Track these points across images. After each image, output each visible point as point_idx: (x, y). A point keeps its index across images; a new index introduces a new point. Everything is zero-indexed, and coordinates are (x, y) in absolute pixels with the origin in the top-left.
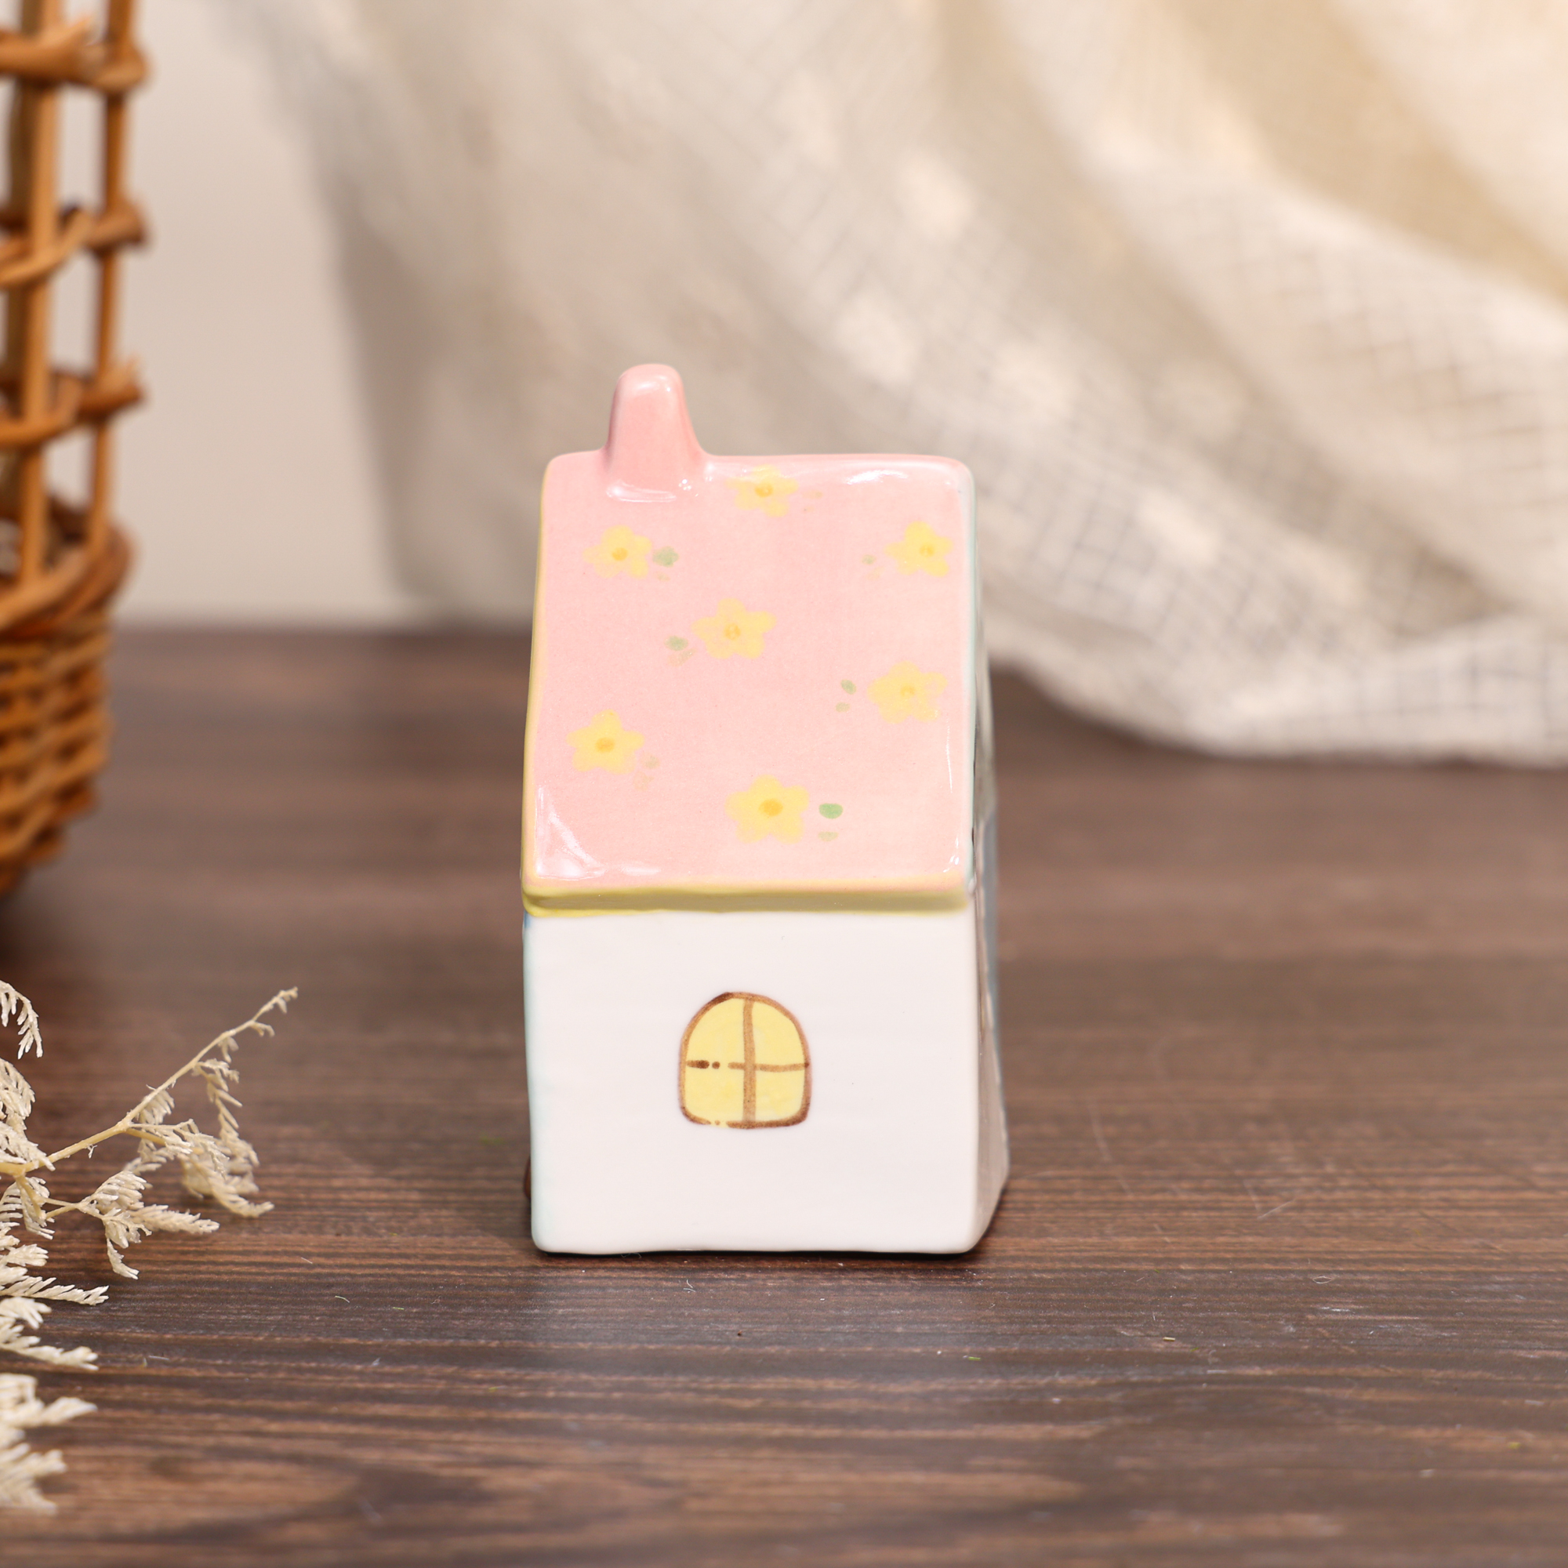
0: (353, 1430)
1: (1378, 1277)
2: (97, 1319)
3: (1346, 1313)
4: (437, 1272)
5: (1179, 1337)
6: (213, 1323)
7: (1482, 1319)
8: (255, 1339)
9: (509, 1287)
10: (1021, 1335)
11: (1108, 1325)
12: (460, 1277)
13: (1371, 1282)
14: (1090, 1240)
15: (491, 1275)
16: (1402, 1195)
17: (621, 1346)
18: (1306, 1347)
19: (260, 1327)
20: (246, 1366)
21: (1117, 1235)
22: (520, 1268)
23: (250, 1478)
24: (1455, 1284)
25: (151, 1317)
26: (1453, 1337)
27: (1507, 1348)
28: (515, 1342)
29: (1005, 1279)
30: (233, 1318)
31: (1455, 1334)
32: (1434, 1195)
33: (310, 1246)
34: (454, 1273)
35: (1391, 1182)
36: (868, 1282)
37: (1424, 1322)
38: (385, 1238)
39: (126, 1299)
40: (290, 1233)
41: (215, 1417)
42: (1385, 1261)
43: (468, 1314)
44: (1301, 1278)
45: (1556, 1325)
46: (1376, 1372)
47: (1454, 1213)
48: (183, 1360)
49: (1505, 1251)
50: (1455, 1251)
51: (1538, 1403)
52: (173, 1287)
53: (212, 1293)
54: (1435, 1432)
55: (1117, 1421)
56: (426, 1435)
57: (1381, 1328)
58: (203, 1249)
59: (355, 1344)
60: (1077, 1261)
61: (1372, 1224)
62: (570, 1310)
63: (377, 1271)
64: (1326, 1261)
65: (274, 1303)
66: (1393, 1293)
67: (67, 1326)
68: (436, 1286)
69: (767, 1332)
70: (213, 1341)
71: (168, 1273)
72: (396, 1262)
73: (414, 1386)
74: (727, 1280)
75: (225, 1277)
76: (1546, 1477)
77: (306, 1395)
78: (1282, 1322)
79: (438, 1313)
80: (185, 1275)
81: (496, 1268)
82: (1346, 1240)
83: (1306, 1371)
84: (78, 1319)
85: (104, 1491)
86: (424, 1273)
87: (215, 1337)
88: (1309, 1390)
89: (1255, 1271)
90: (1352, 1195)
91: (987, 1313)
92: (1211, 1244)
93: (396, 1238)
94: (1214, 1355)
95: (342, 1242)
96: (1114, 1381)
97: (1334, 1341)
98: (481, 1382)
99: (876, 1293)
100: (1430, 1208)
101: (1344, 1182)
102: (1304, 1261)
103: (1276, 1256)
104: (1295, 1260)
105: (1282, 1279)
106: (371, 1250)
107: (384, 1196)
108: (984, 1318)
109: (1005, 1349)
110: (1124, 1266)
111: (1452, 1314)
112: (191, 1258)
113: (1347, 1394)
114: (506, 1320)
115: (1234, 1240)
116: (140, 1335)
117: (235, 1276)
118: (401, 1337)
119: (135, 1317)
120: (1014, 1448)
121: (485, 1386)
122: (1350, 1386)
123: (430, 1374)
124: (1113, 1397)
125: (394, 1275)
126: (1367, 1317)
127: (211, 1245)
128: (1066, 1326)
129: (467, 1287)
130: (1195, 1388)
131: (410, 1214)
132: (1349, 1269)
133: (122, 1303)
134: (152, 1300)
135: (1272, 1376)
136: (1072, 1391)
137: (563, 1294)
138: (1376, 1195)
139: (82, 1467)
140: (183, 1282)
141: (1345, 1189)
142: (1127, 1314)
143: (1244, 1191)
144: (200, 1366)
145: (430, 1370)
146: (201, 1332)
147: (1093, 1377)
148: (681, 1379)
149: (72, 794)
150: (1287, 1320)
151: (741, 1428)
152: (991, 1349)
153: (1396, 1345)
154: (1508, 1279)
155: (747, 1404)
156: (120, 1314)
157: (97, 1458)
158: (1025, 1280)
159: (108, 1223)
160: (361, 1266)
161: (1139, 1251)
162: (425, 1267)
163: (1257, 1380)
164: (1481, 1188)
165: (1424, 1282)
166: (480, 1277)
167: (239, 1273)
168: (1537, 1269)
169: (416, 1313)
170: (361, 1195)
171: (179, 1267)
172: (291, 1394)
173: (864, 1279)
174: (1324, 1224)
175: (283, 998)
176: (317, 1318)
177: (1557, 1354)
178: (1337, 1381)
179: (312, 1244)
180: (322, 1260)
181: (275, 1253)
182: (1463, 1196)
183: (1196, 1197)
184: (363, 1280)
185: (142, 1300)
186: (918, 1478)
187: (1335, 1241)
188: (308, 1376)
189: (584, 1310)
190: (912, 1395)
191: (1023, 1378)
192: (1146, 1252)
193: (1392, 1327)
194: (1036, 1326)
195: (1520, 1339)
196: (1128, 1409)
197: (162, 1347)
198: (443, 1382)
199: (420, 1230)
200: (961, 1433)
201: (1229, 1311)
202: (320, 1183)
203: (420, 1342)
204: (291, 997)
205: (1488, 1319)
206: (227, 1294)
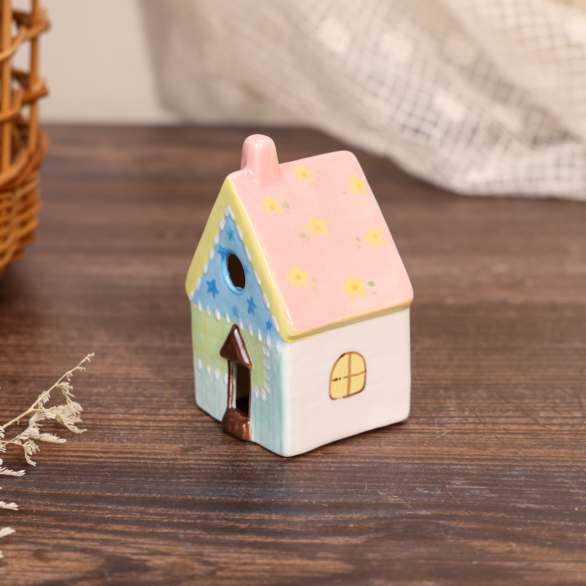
0: (105, 537)
1: (474, 467)
2: (21, 483)
3: (460, 485)
4: (142, 461)
5: (399, 496)
6: (61, 485)
7: (508, 488)
8: (75, 493)
9: (167, 468)
10: (344, 494)
11: (376, 490)
12: (150, 463)
13: (472, 470)
14: (375, 448)
15: (161, 463)
16: (490, 427)
17: (203, 497)
18: (443, 501)
19: (78, 487)
20: (71, 506)
21: (385, 445)
22: (172, 459)
23: (68, 560)
24: (501, 471)
25: (40, 482)
26: (496, 497)
27: (514, 502)
28: (166, 495)
29: (342, 467)
30: (68, 483)
31: (497, 495)
32: (502, 427)
33: (99, 448)
34: (148, 461)
35: (487, 420)
36: (294, 467)
37: (488, 489)
38: (126, 444)
39: (31, 473)
40: (92, 441)
41: (58, 530)
42: (479, 460)
43: (151, 481)
44: (447, 468)
45: (533, 491)
46: (466, 513)
47: (508, 436)
48: (49, 503)
49: (522, 455)
50: (505, 455)
51: (520, 529)
52: (49, 468)
53: (63, 471)
54: (482, 543)
55: (371, 536)
56: (131, 540)
57: (472, 492)
58: (60, 449)
59: (110, 496)
60: (369, 458)
61: (477, 441)
62: (187, 480)
63: (121, 460)
64: (457, 459)
65: (82, 476)
66: (479, 475)
67: (10, 486)
68: (141, 467)
69: (255, 491)
70: (61, 494)
71: (47, 461)
72: (128, 456)
73: (128, 516)
74: (244, 466)
75: (67, 463)
76: (516, 565)
77: (91, 520)
78: (437, 489)
79: (140, 481)
80: (53, 462)
81: (163, 459)
82: (466, 449)
83: (442, 513)
84: (14, 483)
85: (16, 565)
86: (138, 461)
87: (61, 492)
88: (441, 522)
89: (432, 464)
90: (472, 426)
91: (334, 483)
92: (418, 450)
93: (129, 444)
94: (411, 505)
95: (110, 446)
96: (373, 517)
97: (454, 498)
98: (152, 514)
99: (295, 473)
100: (498, 434)
101: (471, 420)
102: (450, 459)
103: (440, 456)
104: (446, 459)
105: (440, 467)
106: (120, 450)
107: (127, 423)
108: (332, 485)
109: (337, 500)
110: (385, 461)
111: (497, 485)
112: (56, 453)
113: (453, 524)
114: (164, 485)
115: (427, 448)
116: (35, 491)
117: (71, 463)
118: (126, 493)
119: (34, 482)
120: (334, 548)
121: (153, 517)
122: (455, 520)
123: (134, 511)
124: (372, 524)
125: (127, 462)
126: (467, 487)
127: (63, 447)
128: (360, 490)
129: (152, 468)
130: (401, 520)
131: (136, 432)
132: (465, 463)
133: (30, 475)
134: (41, 474)
135: (429, 515)
136: (358, 521)
137: (186, 472)
138: (480, 427)
139: (10, 554)
140: (52, 465)
141: (470, 423)
142: (383, 484)
143: (434, 424)
144: (55, 506)
145: (135, 509)
146: (57, 489)
147: (366, 514)
148: (222, 514)
149: (26, 238)
150: (439, 488)
151: (240, 537)
152: (332, 501)
153: (475, 501)
154: (520, 469)
155: (243, 526)
156: (29, 481)
157: (15, 550)
158: (349, 467)
159: (25, 447)
160: (116, 458)
161: (392, 454)
162: (138, 459)
163: (423, 517)
164: (519, 424)
165: (490, 470)
166: (157, 463)
167: (72, 461)
168: (532, 464)
169: (133, 481)
170: (119, 423)
171: (52, 458)
172: (85, 519)
173: (293, 466)
174: (460, 441)
175: (89, 357)
176: (98, 483)
177: (531, 505)
178: (451, 518)
179: (99, 447)
180: (102, 455)
181: (86, 451)
182: (512, 427)
183: (416, 427)
184: (116, 465)
185: (37, 474)
186: (298, 562)
187: (462, 449)
188: (92, 511)
189: (192, 480)
190: (301, 522)
191: (341, 515)
192: (394, 454)
193: (475, 492)
194: (349, 490)
195: (520, 498)
196: (376, 530)
197: (43, 496)
198: (139, 514)
199: (138, 440)
200: (316, 541)
201: (419, 483)
202: (105, 417)
203: (132, 495)
204: (92, 356)
205: (510, 488)
206: (67, 471)
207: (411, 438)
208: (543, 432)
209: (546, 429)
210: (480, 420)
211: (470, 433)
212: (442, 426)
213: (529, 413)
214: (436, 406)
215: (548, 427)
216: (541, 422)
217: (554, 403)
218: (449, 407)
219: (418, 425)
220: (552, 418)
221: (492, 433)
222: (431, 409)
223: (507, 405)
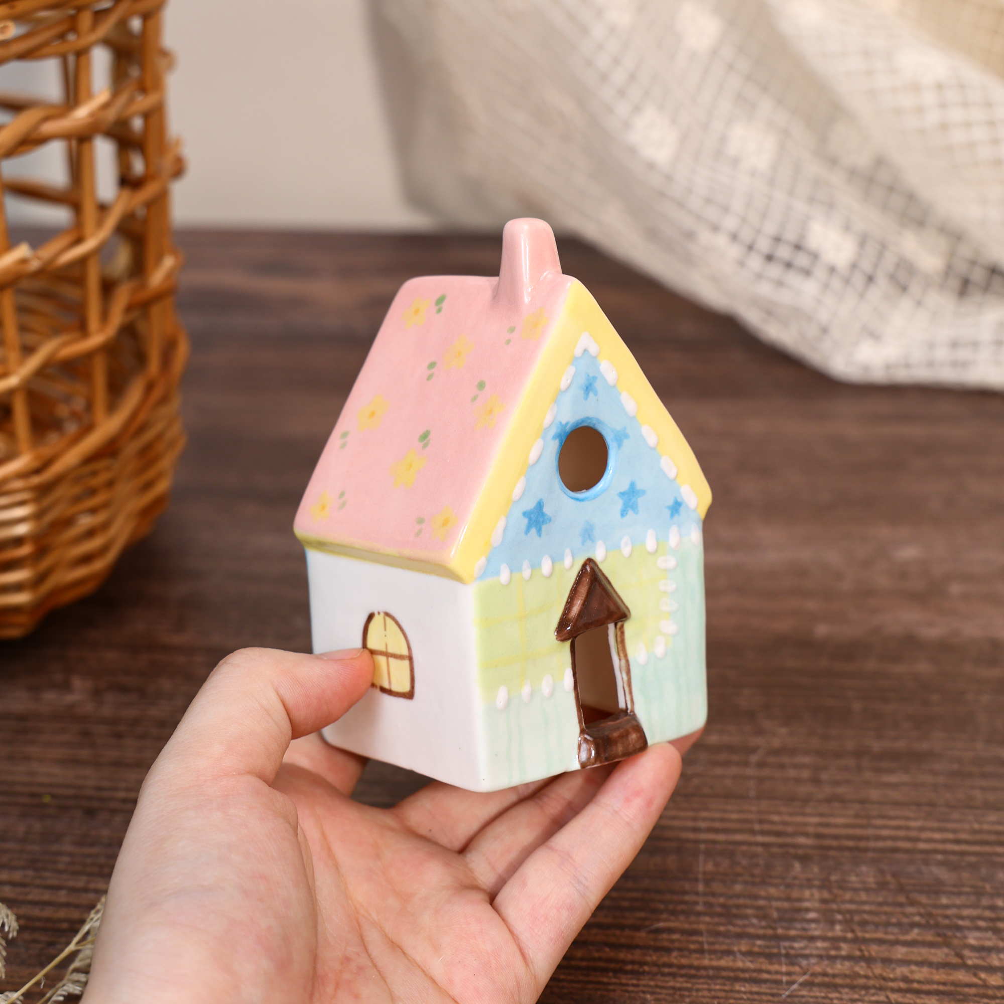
32: (899, 971)
47: (908, 998)
90: (847, 967)
138: (862, 969)
141: (844, 958)
143: (779, 957)
182: (917, 973)
183: (747, 963)
207: (737, 996)
208: (973, 991)
209: (980, 982)
210: (861, 950)
211: (843, 986)
212: (793, 964)
213: (950, 933)
214: (786, 905)
215: (983, 975)
216: (970, 962)
217: (993, 908)
218: (808, 910)
219: (750, 958)
220: (989, 950)
221: (881, 989)
222: (775, 915)
223: (910, 910)
